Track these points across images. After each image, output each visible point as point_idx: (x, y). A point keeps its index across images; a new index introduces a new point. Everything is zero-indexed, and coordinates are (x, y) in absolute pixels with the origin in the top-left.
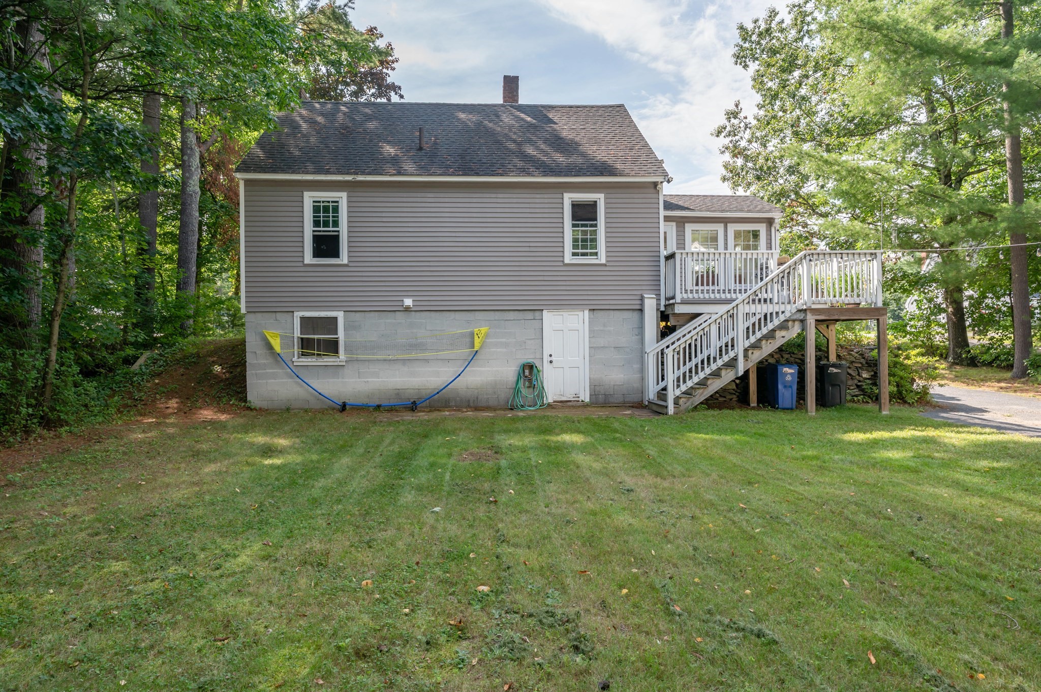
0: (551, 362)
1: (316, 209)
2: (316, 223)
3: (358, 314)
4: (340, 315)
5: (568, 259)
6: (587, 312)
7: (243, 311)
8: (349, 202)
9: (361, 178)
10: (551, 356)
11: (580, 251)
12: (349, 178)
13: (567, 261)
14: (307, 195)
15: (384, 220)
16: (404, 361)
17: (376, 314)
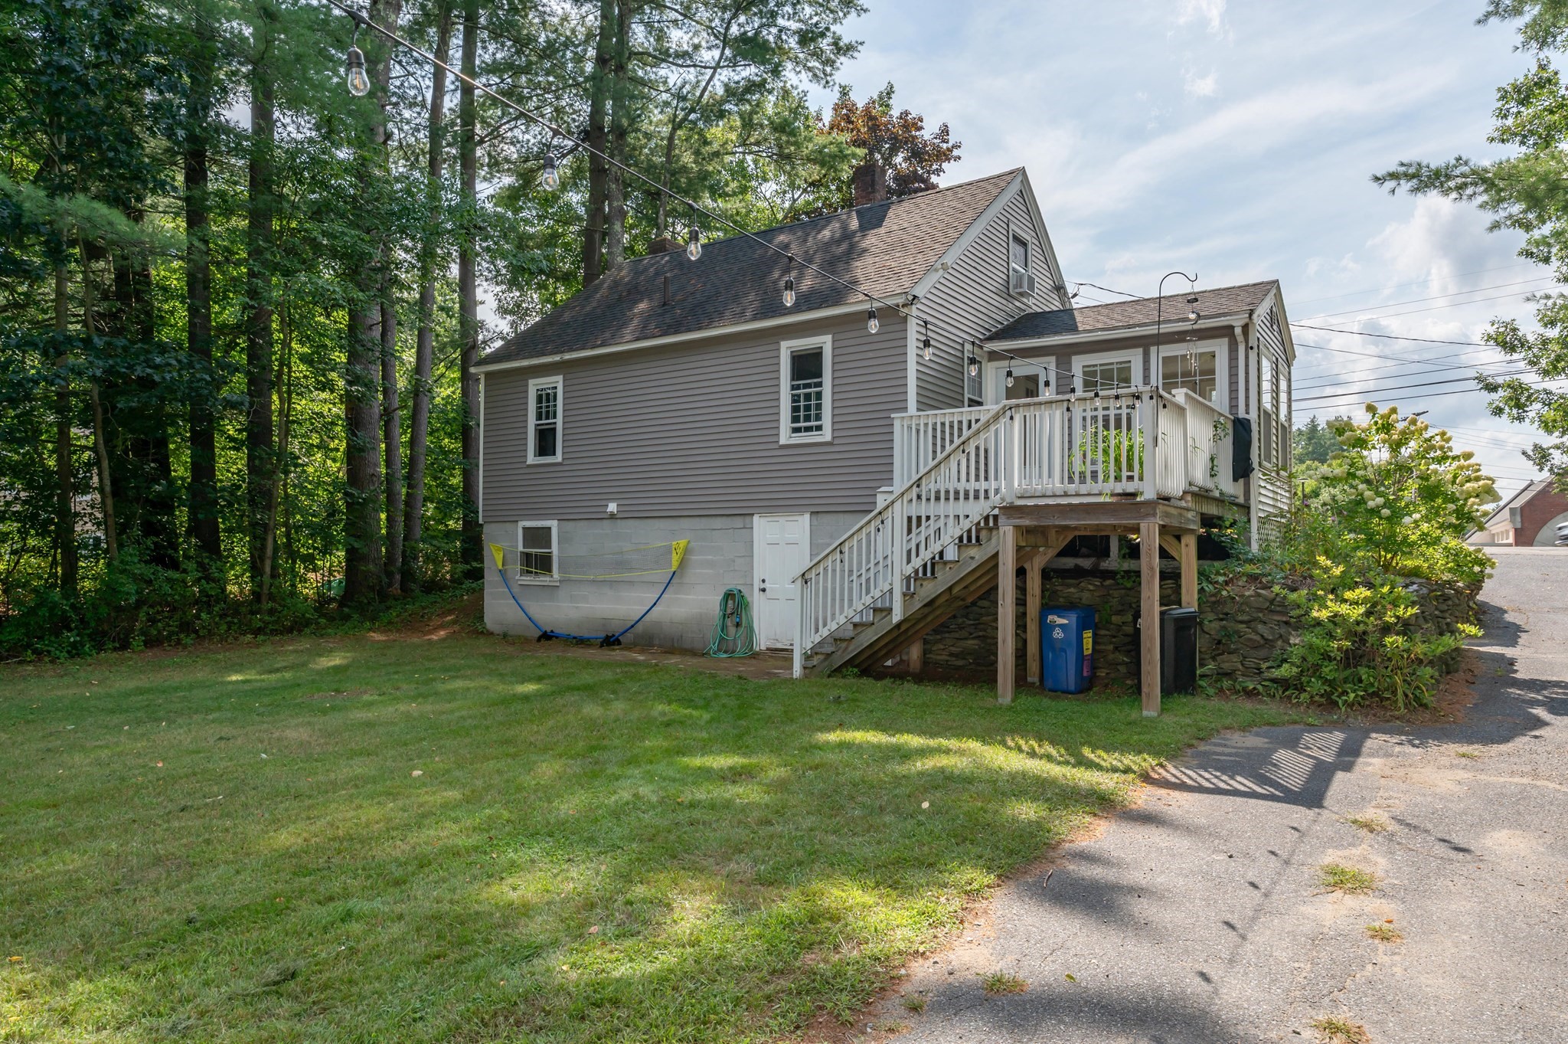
0: (764, 590)
1: (539, 399)
2: (539, 417)
3: (571, 524)
4: (553, 524)
5: (785, 437)
6: (807, 516)
7: (481, 522)
8: (564, 386)
9: (567, 356)
10: (764, 581)
11: (802, 424)
12: (557, 358)
13: (783, 441)
14: (531, 382)
15: (595, 404)
16: (611, 583)
17: (586, 522)
